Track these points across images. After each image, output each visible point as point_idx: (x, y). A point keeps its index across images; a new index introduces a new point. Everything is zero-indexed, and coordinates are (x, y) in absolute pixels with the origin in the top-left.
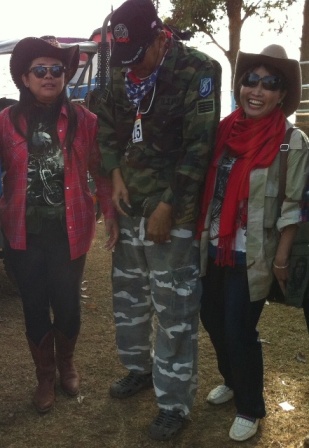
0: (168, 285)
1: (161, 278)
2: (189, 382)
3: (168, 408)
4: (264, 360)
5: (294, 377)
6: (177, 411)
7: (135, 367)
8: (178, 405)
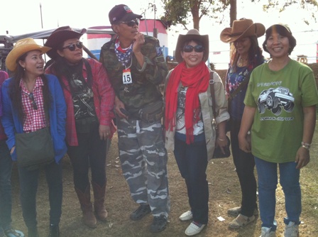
0: (154, 152)
1: (150, 149)
2: (166, 199)
3: (158, 215)
4: (210, 194)
5: (225, 202)
6: (162, 216)
7: (141, 201)
8: (162, 213)
